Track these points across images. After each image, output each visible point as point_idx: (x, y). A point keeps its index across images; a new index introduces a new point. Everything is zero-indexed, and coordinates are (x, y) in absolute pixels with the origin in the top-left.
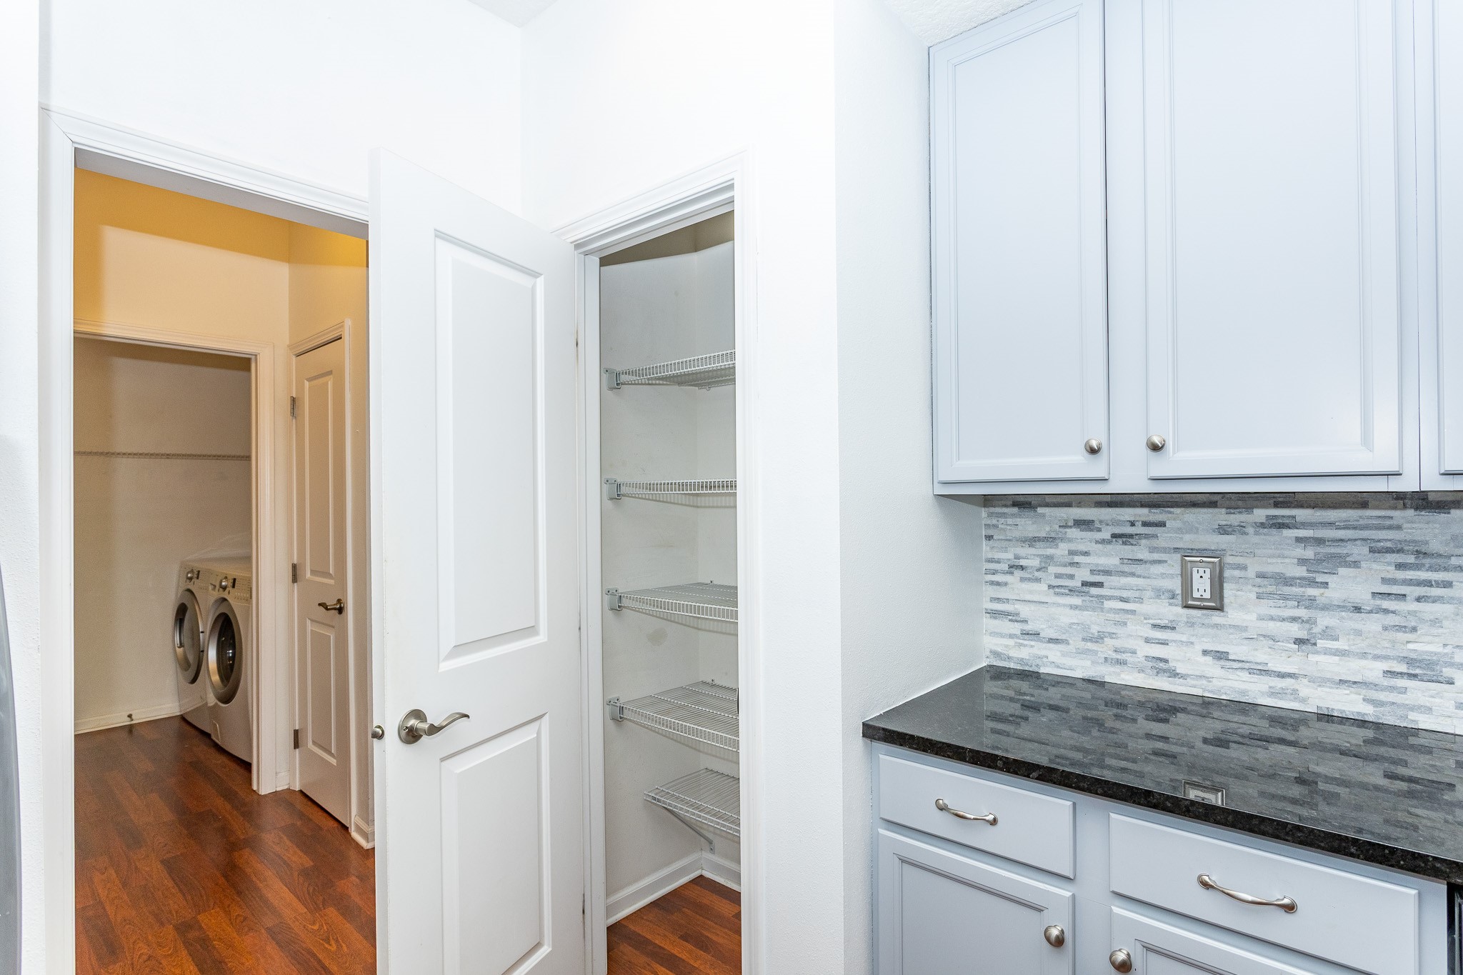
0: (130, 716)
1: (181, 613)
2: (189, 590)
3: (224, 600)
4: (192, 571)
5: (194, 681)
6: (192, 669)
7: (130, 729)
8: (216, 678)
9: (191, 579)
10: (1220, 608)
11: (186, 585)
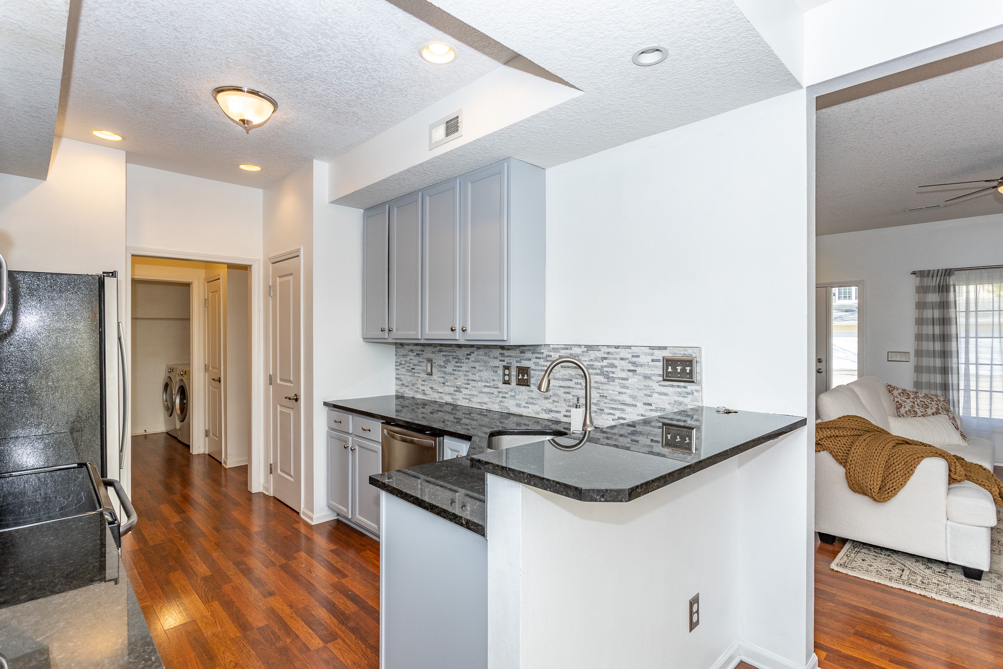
0: (145, 431)
1: (166, 387)
2: (170, 377)
3: (182, 380)
4: (170, 369)
5: (171, 415)
6: (170, 410)
7: (145, 436)
8: (179, 412)
9: (170, 372)
10: (431, 375)
11: (167, 375)
